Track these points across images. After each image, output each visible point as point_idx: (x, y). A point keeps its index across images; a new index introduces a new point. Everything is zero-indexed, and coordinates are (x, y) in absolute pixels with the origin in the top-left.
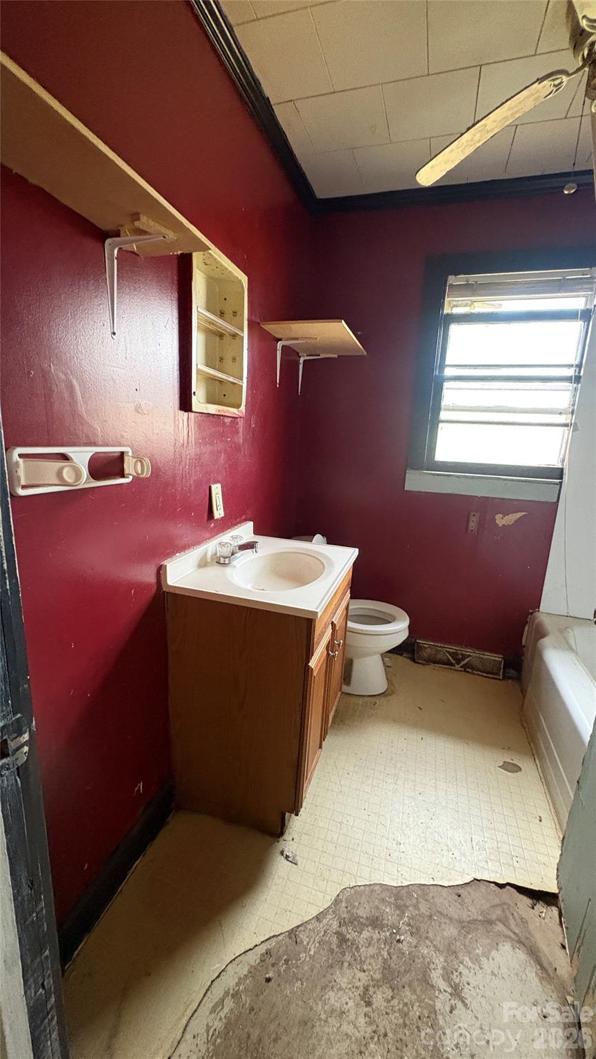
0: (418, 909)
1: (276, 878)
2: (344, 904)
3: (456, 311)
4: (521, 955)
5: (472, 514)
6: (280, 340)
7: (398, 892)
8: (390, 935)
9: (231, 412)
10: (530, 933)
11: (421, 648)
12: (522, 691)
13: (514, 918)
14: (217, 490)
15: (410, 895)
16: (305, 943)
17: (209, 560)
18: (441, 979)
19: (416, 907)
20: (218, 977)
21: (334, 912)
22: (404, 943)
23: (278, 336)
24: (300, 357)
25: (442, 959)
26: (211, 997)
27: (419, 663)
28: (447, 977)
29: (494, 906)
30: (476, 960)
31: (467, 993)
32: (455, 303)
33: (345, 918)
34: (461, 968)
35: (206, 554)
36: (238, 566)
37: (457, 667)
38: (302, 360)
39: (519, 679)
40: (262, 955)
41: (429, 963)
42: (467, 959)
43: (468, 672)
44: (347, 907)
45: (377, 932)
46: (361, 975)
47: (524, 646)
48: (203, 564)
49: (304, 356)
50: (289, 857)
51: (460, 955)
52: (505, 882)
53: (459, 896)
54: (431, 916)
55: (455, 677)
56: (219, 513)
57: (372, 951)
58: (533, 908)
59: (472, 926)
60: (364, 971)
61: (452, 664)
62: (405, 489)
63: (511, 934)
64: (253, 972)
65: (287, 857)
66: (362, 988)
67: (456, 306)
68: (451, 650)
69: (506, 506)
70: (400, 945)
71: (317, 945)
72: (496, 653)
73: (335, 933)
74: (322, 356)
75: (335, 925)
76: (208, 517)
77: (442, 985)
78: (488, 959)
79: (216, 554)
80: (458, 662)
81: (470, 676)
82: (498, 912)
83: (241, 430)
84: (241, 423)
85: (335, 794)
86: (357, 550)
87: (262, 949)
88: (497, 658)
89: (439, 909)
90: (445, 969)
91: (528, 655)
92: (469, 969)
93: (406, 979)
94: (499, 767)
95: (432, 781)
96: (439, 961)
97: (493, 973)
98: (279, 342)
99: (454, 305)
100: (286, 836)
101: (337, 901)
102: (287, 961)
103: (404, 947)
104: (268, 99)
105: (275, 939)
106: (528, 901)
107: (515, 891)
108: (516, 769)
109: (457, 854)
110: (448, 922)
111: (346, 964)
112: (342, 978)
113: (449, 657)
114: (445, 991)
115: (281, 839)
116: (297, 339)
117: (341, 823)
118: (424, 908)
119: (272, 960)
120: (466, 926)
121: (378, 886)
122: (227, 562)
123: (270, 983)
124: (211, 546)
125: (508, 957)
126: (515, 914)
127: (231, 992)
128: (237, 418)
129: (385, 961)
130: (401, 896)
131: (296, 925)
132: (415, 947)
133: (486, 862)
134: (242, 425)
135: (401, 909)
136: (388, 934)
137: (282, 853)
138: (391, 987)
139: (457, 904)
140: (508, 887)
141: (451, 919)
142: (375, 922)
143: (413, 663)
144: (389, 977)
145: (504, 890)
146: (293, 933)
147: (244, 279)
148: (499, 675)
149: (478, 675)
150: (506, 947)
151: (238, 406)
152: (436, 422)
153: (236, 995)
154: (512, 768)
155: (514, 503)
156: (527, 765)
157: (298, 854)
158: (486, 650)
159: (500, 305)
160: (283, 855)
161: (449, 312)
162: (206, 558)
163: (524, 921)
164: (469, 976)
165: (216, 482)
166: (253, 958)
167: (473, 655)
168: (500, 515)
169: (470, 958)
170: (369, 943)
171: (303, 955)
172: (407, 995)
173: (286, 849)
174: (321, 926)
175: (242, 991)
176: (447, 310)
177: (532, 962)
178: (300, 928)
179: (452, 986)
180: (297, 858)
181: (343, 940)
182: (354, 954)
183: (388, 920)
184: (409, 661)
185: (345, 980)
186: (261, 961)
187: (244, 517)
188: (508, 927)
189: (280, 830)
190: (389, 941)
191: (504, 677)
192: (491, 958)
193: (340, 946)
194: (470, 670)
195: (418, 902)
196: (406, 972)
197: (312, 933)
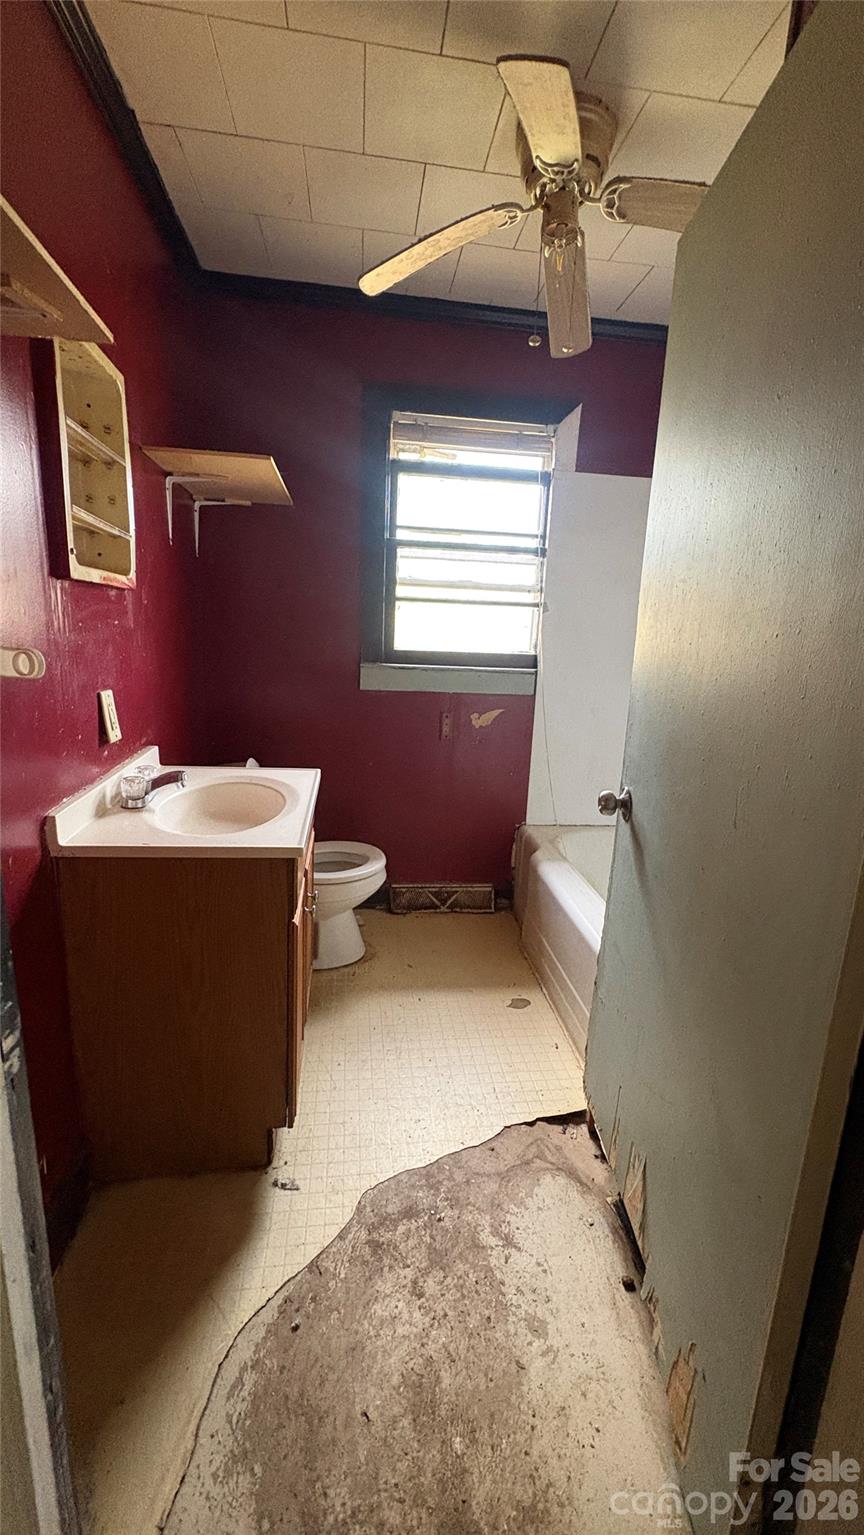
0: (454, 1180)
1: (275, 1216)
2: (368, 1209)
3: (403, 456)
4: (562, 1180)
5: (444, 715)
6: (170, 474)
7: (428, 1172)
8: (429, 1218)
9: (118, 581)
10: (566, 1158)
11: (397, 894)
12: (517, 920)
13: (549, 1149)
14: (108, 697)
15: (441, 1169)
16: (332, 1269)
17: (109, 806)
18: (491, 1237)
19: (451, 1178)
20: (226, 1356)
21: (358, 1222)
22: (446, 1219)
23: (169, 469)
24: (194, 501)
25: (488, 1217)
26: (222, 1383)
27: (398, 914)
28: (495, 1232)
29: (528, 1146)
30: (521, 1203)
31: (519, 1238)
32: (401, 446)
33: (373, 1223)
34: (509, 1217)
35: (104, 796)
36: (157, 809)
37: (443, 909)
38: (197, 505)
39: (511, 907)
40: (280, 1306)
41: (475, 1228)
42: (512, 1206)
43: (456, 912)
44: (373, 1211)
45: (413, 1221)
46: (403, 1273)
47: (514, 868)
48: (101, 812)
49: (200, 500)
50: (286, 1185)
51: (505, 1207)
52: (534, 1119)
53: (493, 1150)
54: (468, 1182)
55: (444, 922)
56: (115, 734)
57: (411, 1243)
58: (564, 1133)
59: (511, 1174)
60: (409, 1267)
61: (437, 907)
62: (361, 688)
63: (549, 1165)
64: (272, 1330)
65: (283, 1186)
66: (410, 1285)
67: (403, 451)
68: (434, 890)
69: (482, 702)
70: (442, 1223)
71: (347, 1265)
72: (487, 883)
73: (366, 1243)
74: (228, 502)
75: (363, 1235)
76: (100, 740)
77: (493, 1241)
78: (532, 1197)
79: (118, 794)
80: (444, 901)
81: (462, 916)
82: (534, 1150)
83: (130, 606)
84: (129, 597)
85: (328, 1093)
86: (319, 770)
87: (279, 1300)
88: (487, 888)
89: (475, 1171)
90: (492, 1226)
91: (519, 880)
92: (516, 1215)
93: (456, 1251)
94: (509, 1006)
95: (441, 1043)
96: (486, 1221)
97: (539, 1209)
98: (168, 478)
99: (402, 450)
100: (275, 1164)
101: (360, 1209)
102: (313, 1299)
103: (447, 1223)
104: (133, 111)
105: (292, 1282)
106: (560, 1128)
107: (545, 1123)
108: (525, 1003)
109: (483, 1110)
110: (485, 1179)
111: (386, 1269)
112: (384, 1285)
113: (434, 900)
114: (497, 1246)
115: (270, 1169)
116: (198, 475)
117: (344, 1123)
118: (459, 1177)
119: (295, 1306)
120: (504, 1177)
121: (404, 1175)
122: (140, 805)
123: (299, 1331)
124: (109, 785)
125: (552, 1186)
126: (550, 1146)
127: (250, 1364)
128: (124, 589)
129: (429, 1246)
130: (429, 1175)
131: (316, 1255)
132: (459, 1218)
133: (513, 1106)
134: (130, 602)
135: (434, 1187)
136: (426, 1218)
137: (275, 1184)
138: (441, 1268)
139: (492, 1159)
140: (539, 1123)
141: (489, 1176)
142: (409, 1213)
143: (389, 915)
144: (438, 1259)
145: (536, 1126)
146: (314, 1267)
147: (120, 379)
148: (491, 908)
149: (469, 913)
150: (547, 1179)
151: (126, 572)
152: (391, 600)
153: (256, 1364)
154: (520, 1004)
155: (491, 698)
156: (536, 997)
157: (296, 1178)
158: (475, 882)
159: (454, 456)
160: (277, 1185)
161: (395, 457)
162: (105, 804)
163: (559, 1149)
164: (518, 1221)
165: (105, 688)
166: (268, 1315)
167: (460, 890)
168: (476, 715)
169: (515, 1205)
170: (407, 1235)
171: (332, 1284)
172: (460, 1267)
173: (280, 1177)
174: (347, 1243)
175: (264, 1356)
176: (393, 455)
177: (572, 1182)
178: (321, 1257)
179: (502, 1239)
180: (297, 1182)
181: (376, 1246)
182: (392, 1256)
183: (423, 1204)
184: (385, 915)
185: (389, 1285)
186: (280, 1313)
187: (144, 740)
188: (547, 1161)
189: (266, 1158)
190: (429, 1225)
191: (497, 909)
192: (534, 1196)
193: (374, 1253)
194: (458, 910)
195: (452, 1173)
196: (453, 1247)
197: (338, 1256)
